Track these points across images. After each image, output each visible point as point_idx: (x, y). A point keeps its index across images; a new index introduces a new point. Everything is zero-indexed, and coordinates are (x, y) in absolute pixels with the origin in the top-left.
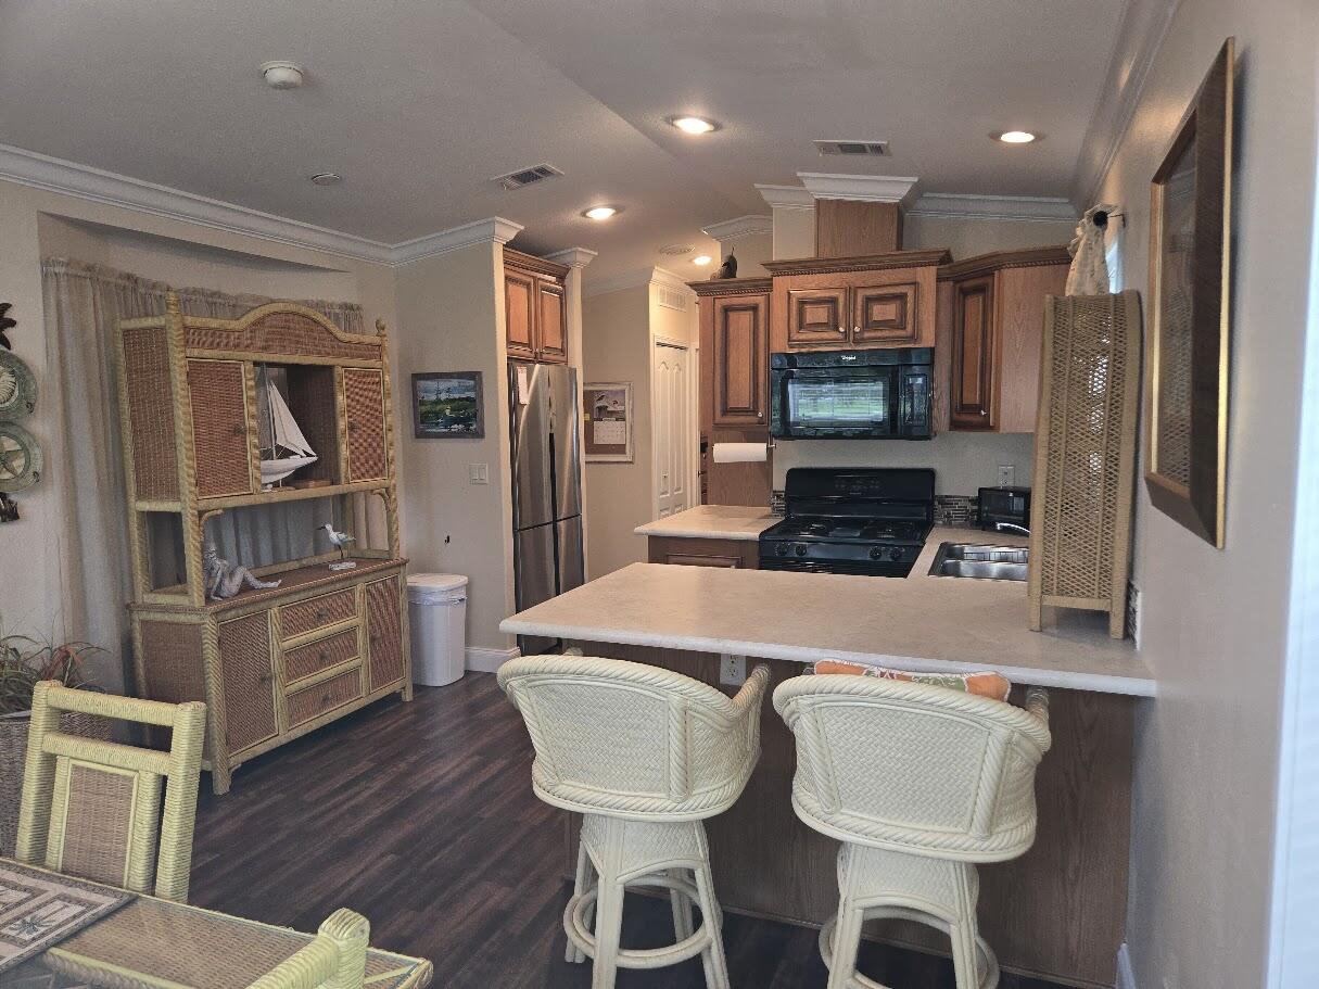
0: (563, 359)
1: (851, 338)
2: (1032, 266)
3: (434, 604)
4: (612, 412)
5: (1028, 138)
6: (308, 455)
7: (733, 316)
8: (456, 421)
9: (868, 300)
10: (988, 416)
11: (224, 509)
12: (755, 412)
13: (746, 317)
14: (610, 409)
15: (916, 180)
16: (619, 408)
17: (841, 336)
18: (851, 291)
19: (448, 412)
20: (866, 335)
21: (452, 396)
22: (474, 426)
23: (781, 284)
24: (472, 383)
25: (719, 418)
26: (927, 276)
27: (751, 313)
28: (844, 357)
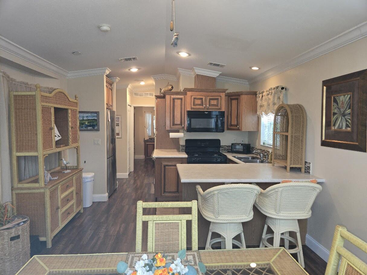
0: (112, 108)
1: (206, 108)
3: (87, 182)
5: (257, 69)
6: (59, 136)
7: (176, 100)
8: (90, 126)
9: (210, 99)
10: (239, 127)
11: (48, 154)
15: (221, 73)
16: (117, 123)
17: (204, 107)
18: (206, 97)
19: (86, 123)
20: (210, 107)
21: (89, 118)
22: (96, 128)
23: (189, 94)
24: (96, 114)
25: (172, 126)
26: (223, 95)
27: (180, 100)
28: (205, 112)
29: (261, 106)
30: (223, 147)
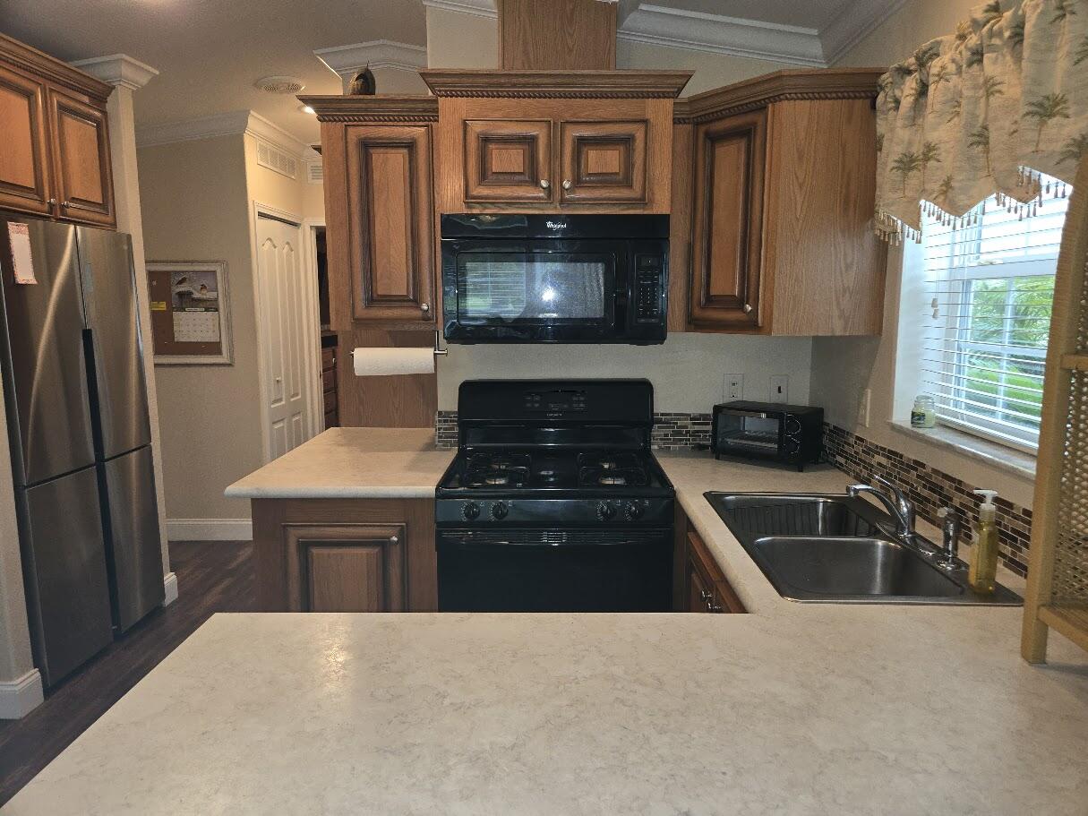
0: (109, 219)
1: (558, 196)
2: (821, 98)
4: (199, 300)
7: (377, 156)
9: (581, 142)
10: (755, 311)
12: (416, 302)
13: (398, 158)
14: (196, 295)
16: (210, 295)
17: (542, 193)
18: (556, 128)
20: (580, 193)
23: (452, 109)
25: (361, 311)
26: (660, 112)
27: (405, 151)
28: (550, 225)
29: (907, 164)
30: (668, 420)
